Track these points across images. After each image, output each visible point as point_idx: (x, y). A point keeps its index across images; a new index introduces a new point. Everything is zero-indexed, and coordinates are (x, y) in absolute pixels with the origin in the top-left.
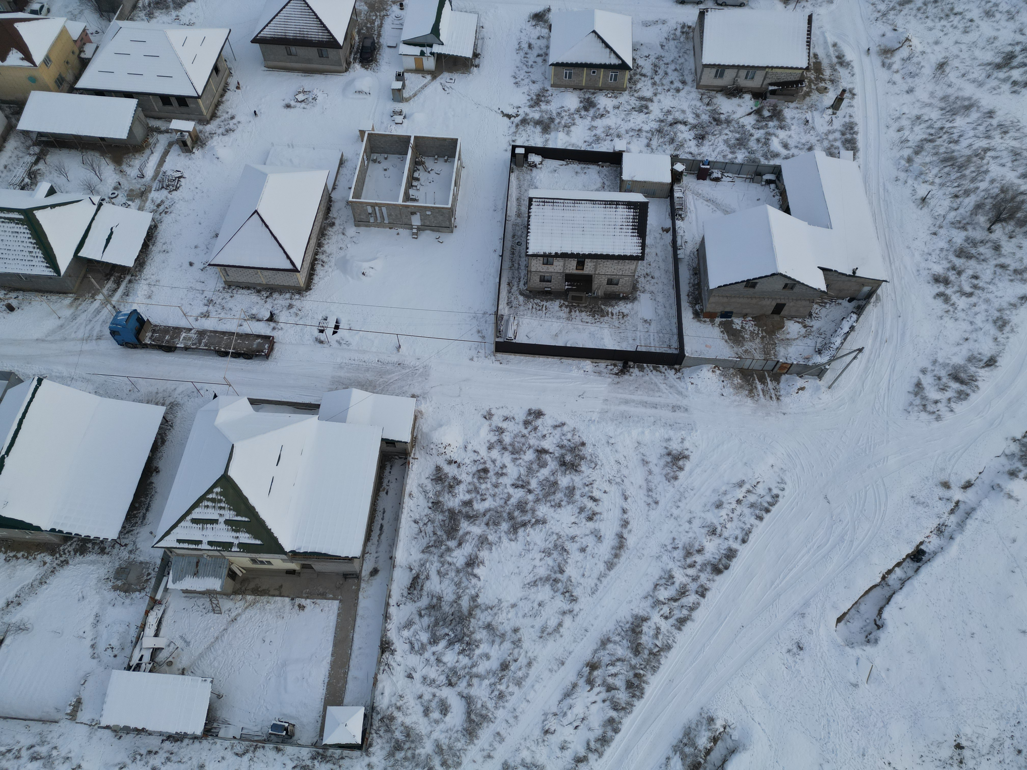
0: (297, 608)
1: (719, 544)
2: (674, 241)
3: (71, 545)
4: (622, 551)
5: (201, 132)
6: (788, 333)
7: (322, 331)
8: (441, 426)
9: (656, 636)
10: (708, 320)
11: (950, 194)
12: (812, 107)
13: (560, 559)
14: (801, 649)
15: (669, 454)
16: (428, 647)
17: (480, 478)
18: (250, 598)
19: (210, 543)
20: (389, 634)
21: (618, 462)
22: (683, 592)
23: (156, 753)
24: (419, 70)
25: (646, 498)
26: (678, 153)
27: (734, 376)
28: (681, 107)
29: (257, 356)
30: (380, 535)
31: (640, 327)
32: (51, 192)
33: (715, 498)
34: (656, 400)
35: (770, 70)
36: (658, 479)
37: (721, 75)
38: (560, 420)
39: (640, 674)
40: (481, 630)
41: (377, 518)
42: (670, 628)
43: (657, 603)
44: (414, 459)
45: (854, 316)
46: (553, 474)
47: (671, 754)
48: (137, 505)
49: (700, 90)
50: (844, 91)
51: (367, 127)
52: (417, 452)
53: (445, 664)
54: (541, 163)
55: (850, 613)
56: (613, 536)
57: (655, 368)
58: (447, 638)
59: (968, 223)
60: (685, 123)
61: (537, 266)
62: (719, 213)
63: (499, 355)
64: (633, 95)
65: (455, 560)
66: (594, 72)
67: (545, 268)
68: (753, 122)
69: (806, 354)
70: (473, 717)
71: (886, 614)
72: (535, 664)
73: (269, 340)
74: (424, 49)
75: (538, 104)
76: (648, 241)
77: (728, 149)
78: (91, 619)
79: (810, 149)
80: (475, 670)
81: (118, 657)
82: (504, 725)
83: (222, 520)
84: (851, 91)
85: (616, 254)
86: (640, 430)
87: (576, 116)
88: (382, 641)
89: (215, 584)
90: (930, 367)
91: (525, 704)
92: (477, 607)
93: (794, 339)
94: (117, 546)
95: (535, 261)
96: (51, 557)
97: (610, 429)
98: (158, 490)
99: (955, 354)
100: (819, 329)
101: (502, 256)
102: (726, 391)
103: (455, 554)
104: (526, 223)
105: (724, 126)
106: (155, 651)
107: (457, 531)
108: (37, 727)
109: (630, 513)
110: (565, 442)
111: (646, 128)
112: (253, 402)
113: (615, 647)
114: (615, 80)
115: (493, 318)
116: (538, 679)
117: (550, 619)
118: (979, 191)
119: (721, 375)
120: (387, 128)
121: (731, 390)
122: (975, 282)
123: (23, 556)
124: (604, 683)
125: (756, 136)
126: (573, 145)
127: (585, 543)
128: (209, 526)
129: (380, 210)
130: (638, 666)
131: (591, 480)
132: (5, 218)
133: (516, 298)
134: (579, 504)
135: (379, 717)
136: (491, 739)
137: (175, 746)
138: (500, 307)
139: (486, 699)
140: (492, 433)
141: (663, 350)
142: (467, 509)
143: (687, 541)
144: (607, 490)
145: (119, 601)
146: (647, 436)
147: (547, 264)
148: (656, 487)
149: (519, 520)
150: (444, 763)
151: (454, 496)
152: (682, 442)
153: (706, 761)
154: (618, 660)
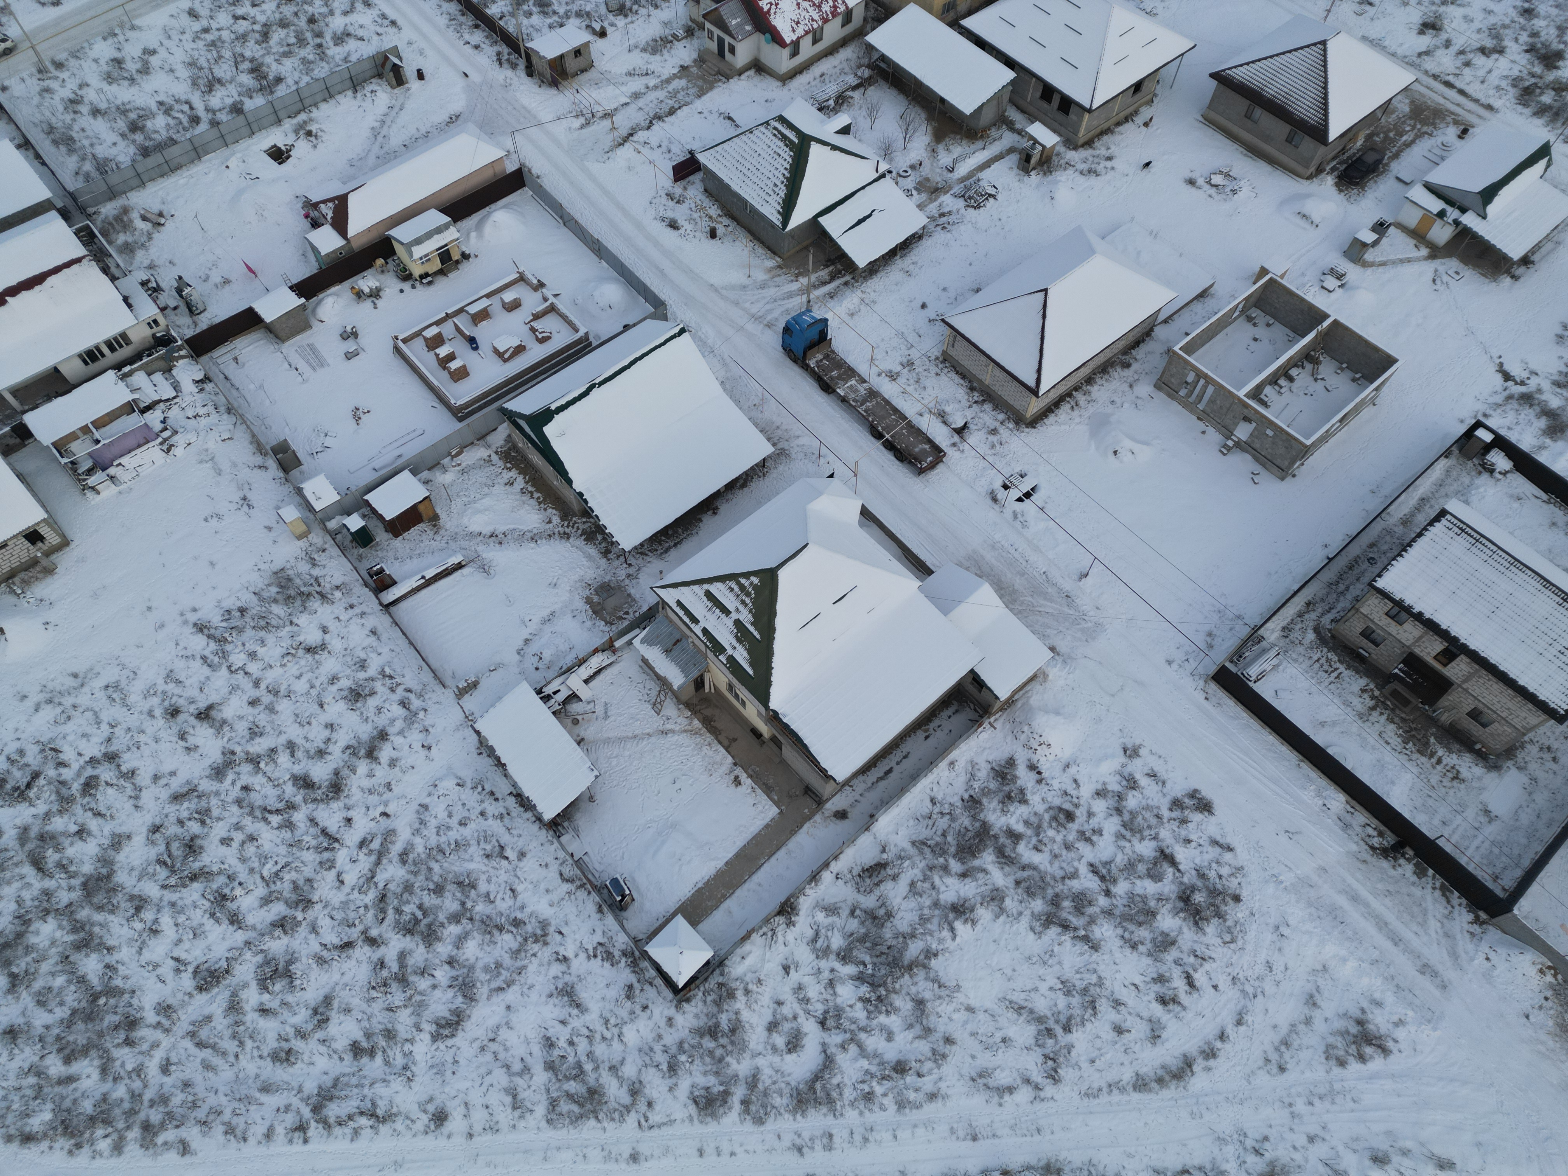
0: (733, 777)
3: (584, 523)
4: (1174, 1082)
5: (1058, 154)
7: (1006, 487)
8: (1057, 713)
13: (1077, 1012)
15: (1360, 1023)
16: (833, 957)
17: (1055, 818)
18: (696, 723)
19: (705, 631)
20: (802, 899)
21: (1269, 966)
23: (496, 800)
24: (1418, 235)
25: (1269, 1048)
29: (910, 462)
30: (881, 779)
31: (1471, 813)
32: (845, 131)
33: (1382, 1144)
34: (1407, 934)
36: (1312, 1040)
38: (1229, 840)
40: (907, 998)
41: (891, 756)
44: (992, 725)
46: (1159, 900)
48: (670, 533)
51: (1276, 269)
52: (1001, 720)
53: (835, 994)
54: (1504, 473)
56: (1178, 1053)
57: (1443, 888)
58: (861, 968)
61: (1374, 609)
63: (1213, 687)
65: (943, 888)
67: (1385, 622)
70: (818, 1086)
72: (939, 1103)
73: (938, 454)
74: (1449, 209)
78: (545, 613)
80: (863, 1036)
81: (538, 672)
82: (845, 1134)
83: (734, 616)
86: (1343, 952)
88: (788, 900)
89: (677, 678)
91: (888, 1136)
92: (925, 967)
94: (622, 559)
95: (1376, 601)
96: (559, 521)
97: (1296, 913)
98: (701, 532)
101: (1330, 560)
102: (1537, 1017)
103: (949, 881)
104: (1407, 541)
106: (574, 697)
107: (974, 856)
108: (427, 676)
109: (1227, 1046)
110: (1212, 874)
112: (865, 513)
115: (1246, 631)
116: (928, 1124)
117: (1003, 1070)
119: (1551, 986)
120: (1304, 285)
121: (1551, 1023)
123: (538, 498)
127: (1128, 1024)
128: (718, 611)
129: (1205, 388)
131: (1208, 953)
132: (780, 132)
133: (1304, 630)
134: (1163, 969)
135: (721, 980)
136: (818, 1133)
137: (516, 810)
138: (1269, 625)
139: (849, 1083)
140: (1118, 778)
141: (1479, 874)
142: (1008, 842)
143: (1285, 1160)
144: (1220, 987)
145: (582, 617)
146: (1347, 971)
147: (1392, 618)
148: (1300, 1048)
149: (1064, 915)
150: (746, 1103)
151: (1004, 812)
152: (1396, 1025)
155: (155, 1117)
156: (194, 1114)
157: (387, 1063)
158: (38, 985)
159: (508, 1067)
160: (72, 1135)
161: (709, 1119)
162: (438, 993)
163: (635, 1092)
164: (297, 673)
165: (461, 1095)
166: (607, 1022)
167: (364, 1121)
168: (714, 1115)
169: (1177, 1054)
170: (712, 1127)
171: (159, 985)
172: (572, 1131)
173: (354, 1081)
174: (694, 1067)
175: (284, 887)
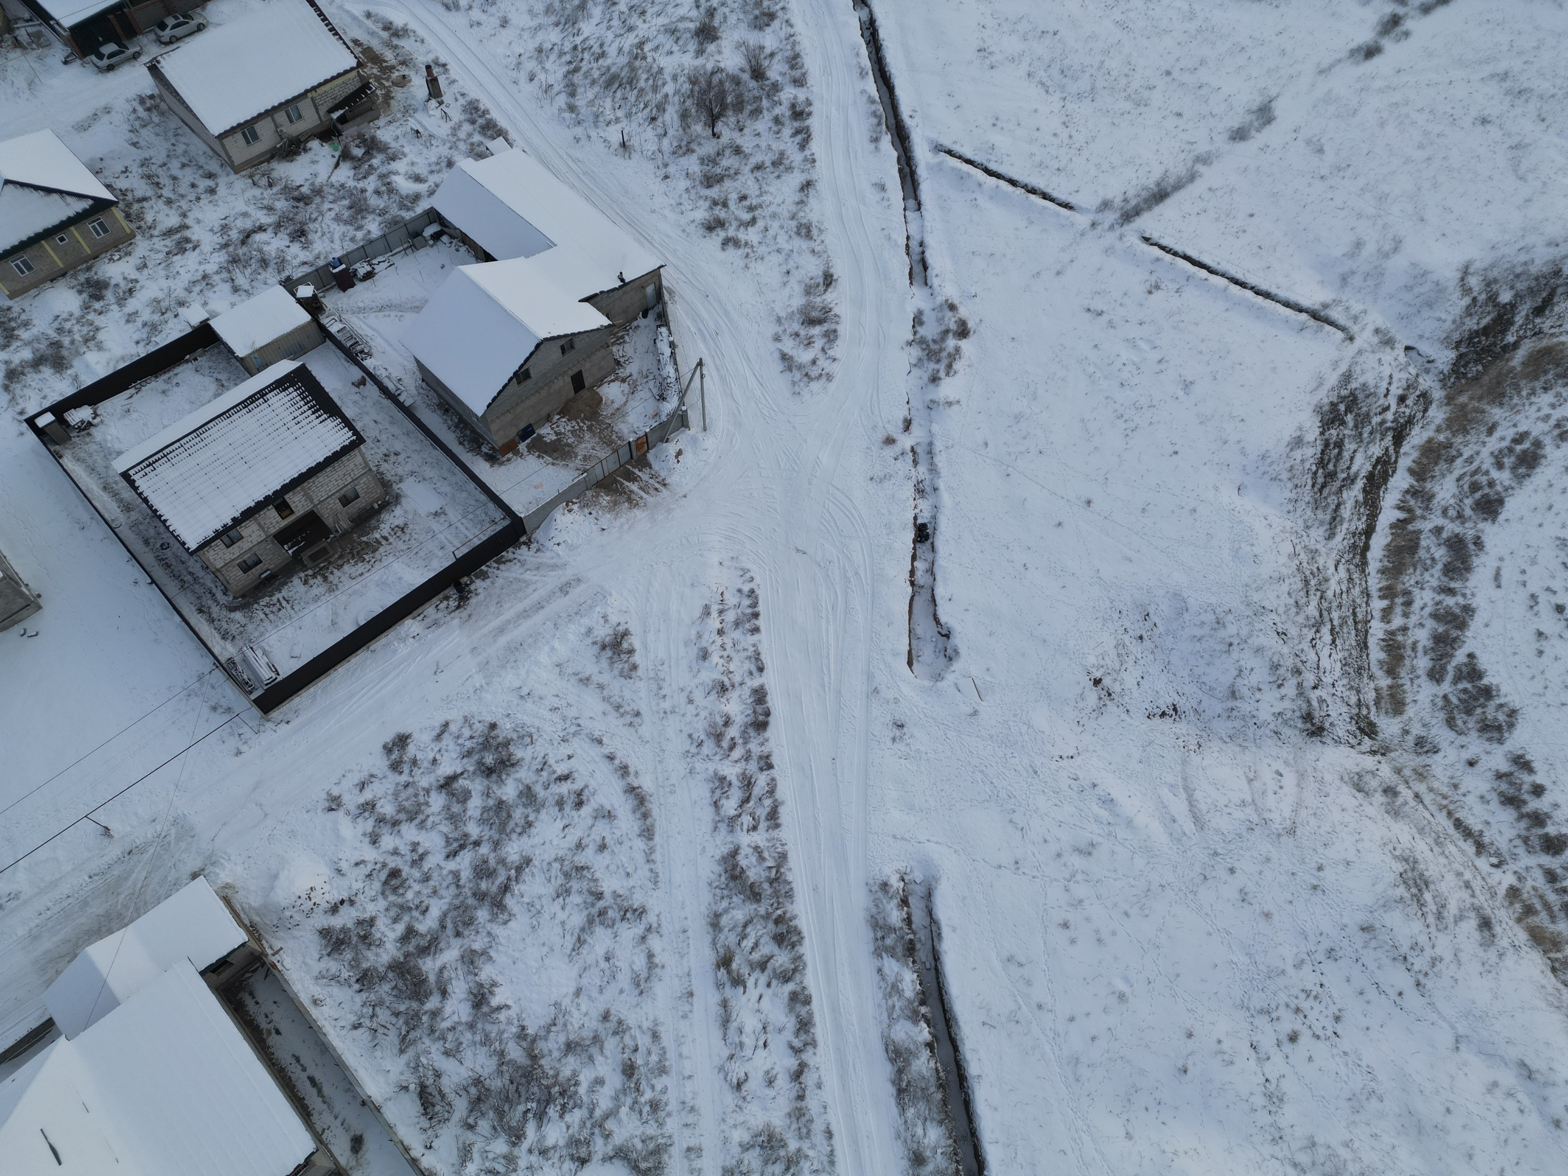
1: (740, 696)
2: (384, 390)
4: (646, 804)
6: (613, 402)
8: (276, 877)
9: (761, 858)
10: (510, 455)
11: (645, 120)
12: (408, 110)
13: (585, 885)
14: (902, 726)
15: (604, 647)
16: (516, 1151)
17: (395, 890)
21: (555, 709)
22: (748, 783)
25: (622, 721)
26: (286, 273)
27: (597, 497)
28: (236, 210)
30: (320, 1092)
31: (435, 525)
33: (694, 651)
34: (534, 597)
35: (314, 94)
36: (617, 687)
37: (255, 137)
38: (437, 723)
39: (780, 916)
40: (564, 1061)
41: (294, 1076)
42: (767, 835)
43: (732, 822)
44: (277, 952)
45: (664, 330)
46: (488, 796)
47: (878, 963)
49: (243, 173)
50: (428, 68)
52: (273, 941)
53: (554, 1147)
54: (96, 415)
55: (913, 646)
56: (622, 797)
57: (499, 562)
58: (530, 1115)
59: (689, 143)
60: (261, 229)
61: (219, 556)
62: (409, 317)
63: (275, 714)
64: (152, 236)
65: (455, 1018)
66: (62, 239)
67: (235, 551)
68: (351, 173)
69: (651, 412)
70: (643, 1165)
71: (943, 619)
72: (661, 1029)
75: (12, 336)
76: (349, 413)
77: (349, 227)
79: (450, 164)
80: (598, 1113)
82: (687, 1132)
84: (437, 64)
85: (321, 459)
86: (546, 648)
87: (91, 316)
90: (780, 330)
91: (689, 1086)
92: (534, 1041)
93: (625, 404)
95: (212, 552)
97: (510, 679)
99: (790, 297)
100: (640, 372)
101: (153, 582)
102: (603, 523)
103: (448, 1010)
104: (149, 512)
105: (317, 200)
107: (425, 981)
109: (619, 755)
110: (469, 744)
111: (211, 268)
113: (730, 916)
114: (105, 230)
115: (218, 674)
116: (679, 1041)
117: (633, 962)
118: (670, 98)
119: (581, 508)
121: (608, 516)
122: (747, 203)
124: (752, 966)
125: (370, 189)
126: (123, 358)
127: (598, 838)
130: (770, 910)
131: (540, 759)
133: (230, 621)
134: (551, 800)
136: (686, 1164)
138: (216, 651)
139: (642, 1129)
140: (360, 820)
141: (489, 533)
142: (414, 942)
143: (705, 724)
144: (570, 753)
146: (562, 650)
147: (233, 543)
148: (622, 697)
149: (494, 889)
151: (381, 944)
152: (606, 621)
153: (914, 933)
154: (745, 926)
169: (624, 799)
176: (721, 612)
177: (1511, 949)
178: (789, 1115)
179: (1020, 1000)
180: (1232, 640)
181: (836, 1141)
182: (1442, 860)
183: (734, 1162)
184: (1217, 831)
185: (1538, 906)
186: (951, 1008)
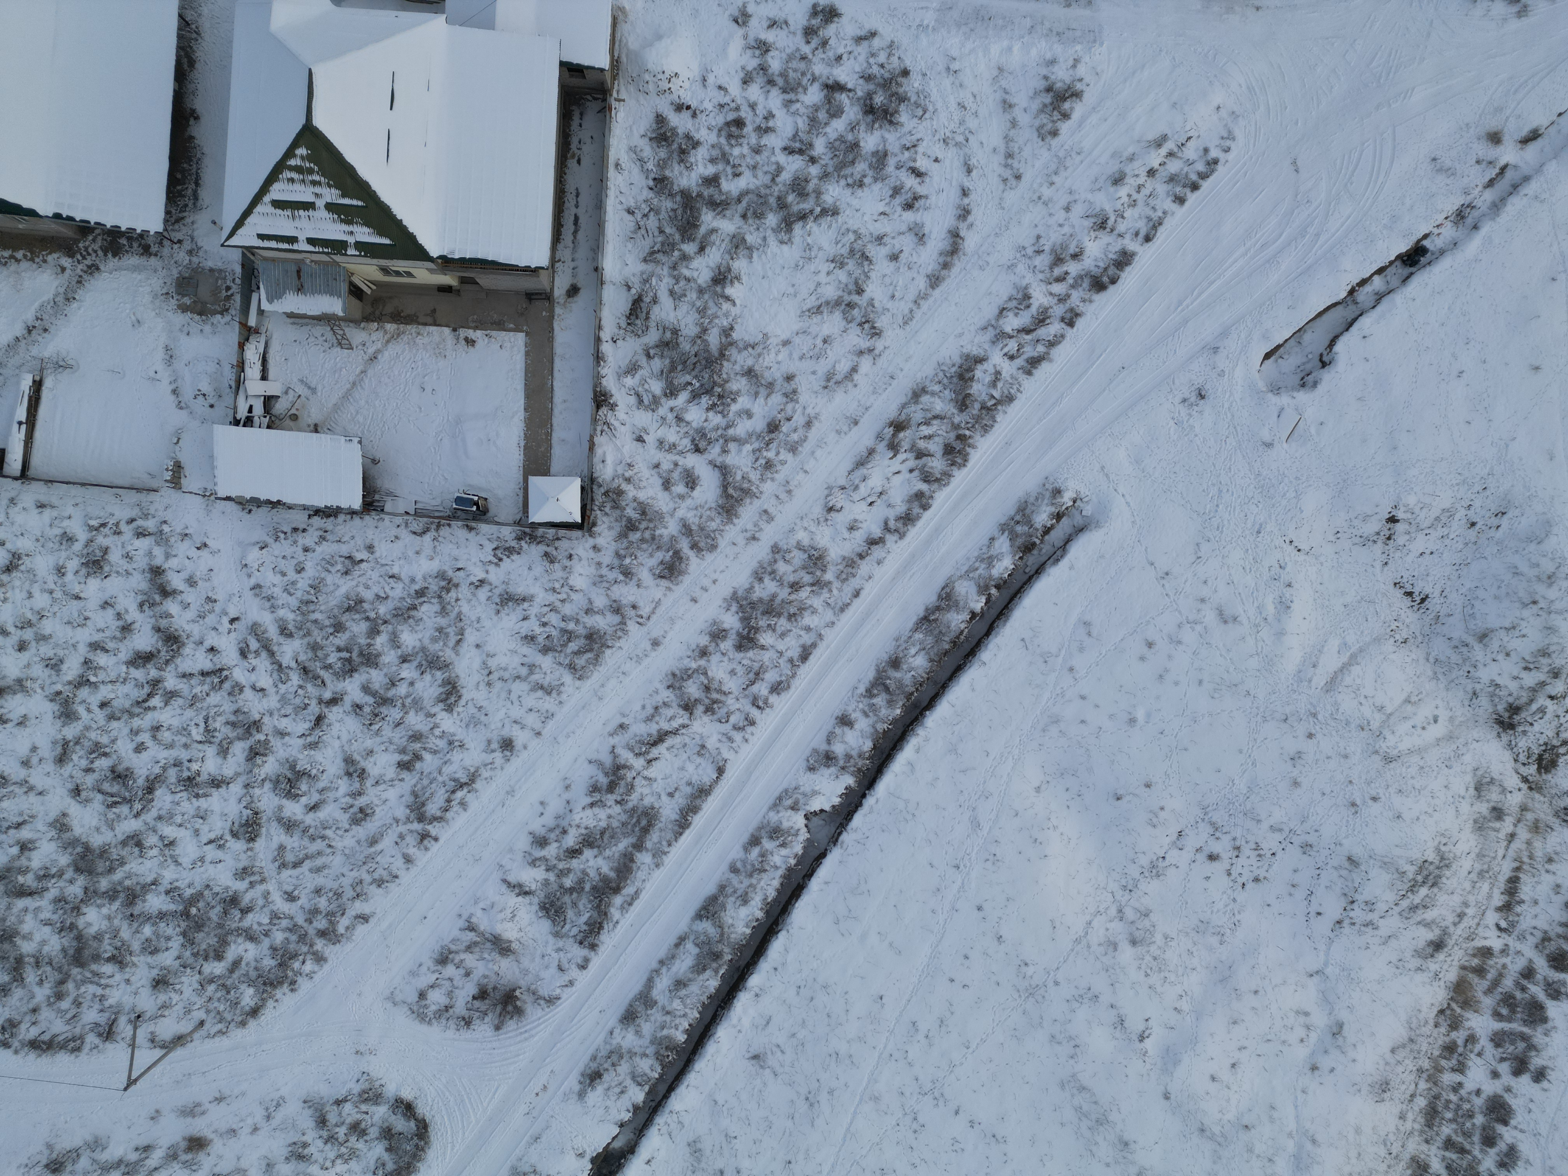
0: (464, 342)
1: (1108, 244)
3: (94, 240)
4: (955, 257)
8: (659, 37)
9: (994, 384)
13: (858, 272)
14: (1202, 397)
15: (1049, 89)
16: (663, 400)
17: (730, 136)
18: (390, 327)
19: (311, 241)
20: (604, 382)
21: (962, 106)
22: (1042, 320)
23: (304, 530)
25: (1001, 170)
30: (575, 232)
33: (1113, 168)
36: (1026, 135)
38: (868, 27)
39: (965, 435)
40: (738, 377)
41: (567, 205)
42: (1015, 372)
43: (1002, 336)
44: (619, 100)
46: (852, 129)
47: (996, 534)
48: (179, 176)
52: (623, 89)
53: (688, 423)
55: (1287, 345)
56: (943, 234)
58: (689, 388)
65: (695, 274)
70: (731, 491)
71: (1339, 347)
72: (816, 424)
78: (160, 354)
80: (731, 432)
81: (216, 408)
82: (773, 501)
83: (320, 203)
86: (1005, 43)
88: (595, 392)
89: (334, 305)
91: (801, 476)
92: (731, 344)
96: (70, 260)
97: (953, 42)
98: (205, 150)
103: (695, 264)
106: (269, 401)
107: (696, 227)
108: (131, 497)
109: (973, 196)
110: (875, 70)
113: (932, 400)
116: (821, 443)
117: (839, 361)
123: (25, 256)
124: (913, 448)
127: (897, 247)
128: (301, 212)
130: (963, 425)
131: (914, 138)
134: (892, 182)
135: (602, 490)
136: (757, 518)
137: (329, 523)
139: (748, 469)
140: (749, 52)
142: (711, 190)
143: (1059, 240)
144: (940, 157)
145: (195, 328)
146: (1016, 56)
148: (1021, 149)
149: (795, 208)
150: (694, 546)
151: (689, 168)
152: (1074, 66)
153: (1042, 541)
154: (936, 417)
155: (321, 923)
156: (345, 899)
157: (435, 752)
158: (136, 946)
159: (518, 677)
160: (281, 983)
161: (680, 578)
162: (419, 685)
163: (617, 609)
164: (24, 595)
165: (506, 721)
166: (554, 590)
167: (459, 794)
168: (681, 573)
169: (943, 236)
170: (687, 581)
171: (219, 866)
172: (600, 669)
173: (425, 782)
174: (640, 559)
175: (223, 731)
176: (1171, 154)
177: (1432, 974)
178: (844, 558)
179: (1063, 652)
180: (1541, 600)
181: (857, 602)
182: (1467, 885)
183: (785, 547)
184: (1336, 705)
185: (1490, 976)
186: (1012, 610)
